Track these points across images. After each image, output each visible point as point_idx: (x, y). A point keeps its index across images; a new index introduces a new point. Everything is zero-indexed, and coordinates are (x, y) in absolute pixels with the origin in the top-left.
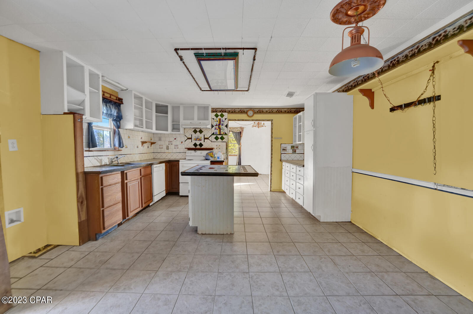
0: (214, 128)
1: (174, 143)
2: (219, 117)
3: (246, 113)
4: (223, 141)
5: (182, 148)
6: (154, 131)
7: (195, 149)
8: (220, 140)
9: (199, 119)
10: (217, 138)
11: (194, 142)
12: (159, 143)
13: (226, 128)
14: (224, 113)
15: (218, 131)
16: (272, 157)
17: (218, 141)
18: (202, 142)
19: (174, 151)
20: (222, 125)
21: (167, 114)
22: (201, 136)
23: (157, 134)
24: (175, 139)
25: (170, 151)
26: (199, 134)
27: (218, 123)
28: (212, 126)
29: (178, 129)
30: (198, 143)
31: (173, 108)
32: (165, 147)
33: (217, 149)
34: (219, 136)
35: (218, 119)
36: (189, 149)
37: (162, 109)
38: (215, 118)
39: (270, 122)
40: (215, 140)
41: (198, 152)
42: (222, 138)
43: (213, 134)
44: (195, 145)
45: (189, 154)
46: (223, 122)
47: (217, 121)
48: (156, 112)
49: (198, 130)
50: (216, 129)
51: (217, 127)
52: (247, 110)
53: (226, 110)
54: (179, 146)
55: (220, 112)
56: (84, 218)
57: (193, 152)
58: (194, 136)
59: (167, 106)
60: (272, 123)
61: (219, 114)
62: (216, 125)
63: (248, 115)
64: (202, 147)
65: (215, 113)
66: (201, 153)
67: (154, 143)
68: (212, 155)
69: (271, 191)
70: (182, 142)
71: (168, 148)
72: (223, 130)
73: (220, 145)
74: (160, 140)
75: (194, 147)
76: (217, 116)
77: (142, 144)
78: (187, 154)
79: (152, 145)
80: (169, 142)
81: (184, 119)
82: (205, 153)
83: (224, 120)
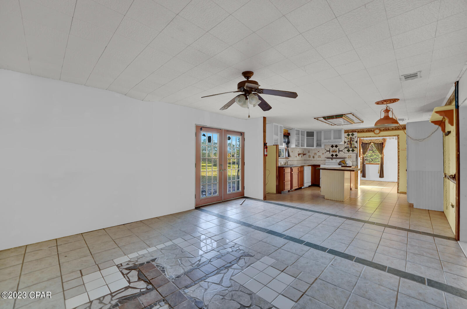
0: (346, 144)
1: (318, 154)
2: (351, 136)
3: (373, 131)
4: (354, 152)
5: (323, 157)
6: (305, 147)
7: (332, 159)
8: (351, 152)
9: (334, 139)
10: (349, 151)
11: (331, 153)
12: (308, 154)
13: (356, 143)
14: (354, 133)
15: (349, 146)
16: (399, 165)
17: (350, 152)
18: (337, 153)
19: (318, 159)
20: (353, 141)
21: (313, 136)
22: (337, 149)
23: (307, 149)
24: (319, 152)
25: (315, 159)
26: (335, 148)
27: (349, 140)
28: (345, 142)
29: (320, 146)
30: (334, 154)
31: (317, 133)
32: (312, 157)
33: (348, 158)
34: (351, 149)
35: (349, 137)
36: (328, 158)
37: (310, 134)
38: (347, 136)
39: (397, 137)
40: (347, 152)
41: (334, 160)
42: (353, 151)
43: (346, 148)
44: (332, 155)
45: (328, 162)
46: (354, 139)
47: (349, 139)
48: (307, 136)
49: (334, 146)
50: (348, 144)
51: (349, 143)
52: (374, 129)
53: (356, 130)
54: (322, 156)
55: (351, 132)
56: (278, 184)
57: (330, 160)
58: (332, 149)
59: (314, 132)
60: (398, 138)
61: (350, 134)
62: (348, 141)
63: (375, 133)
64: (337, 157)
65: (347, 134)
66: (336, 161)
67: (305, 154)
68: (344, 162)
69: (398, 192)
70: (323, 154)
71: (314, 157)
72: (354, 144)
73: (351, 156)
74: (309, 152)
75: (331, 157)
76: (348, 135)
77: (298, 155)
78: (326, 162)
79: (304, 156)
80: (314, 153)
81: (325, 139)
82: (339, 160)
83: (354, 137)
